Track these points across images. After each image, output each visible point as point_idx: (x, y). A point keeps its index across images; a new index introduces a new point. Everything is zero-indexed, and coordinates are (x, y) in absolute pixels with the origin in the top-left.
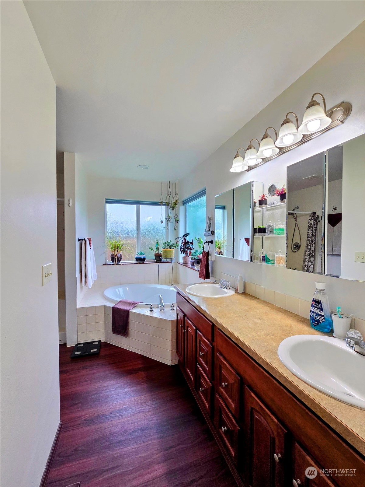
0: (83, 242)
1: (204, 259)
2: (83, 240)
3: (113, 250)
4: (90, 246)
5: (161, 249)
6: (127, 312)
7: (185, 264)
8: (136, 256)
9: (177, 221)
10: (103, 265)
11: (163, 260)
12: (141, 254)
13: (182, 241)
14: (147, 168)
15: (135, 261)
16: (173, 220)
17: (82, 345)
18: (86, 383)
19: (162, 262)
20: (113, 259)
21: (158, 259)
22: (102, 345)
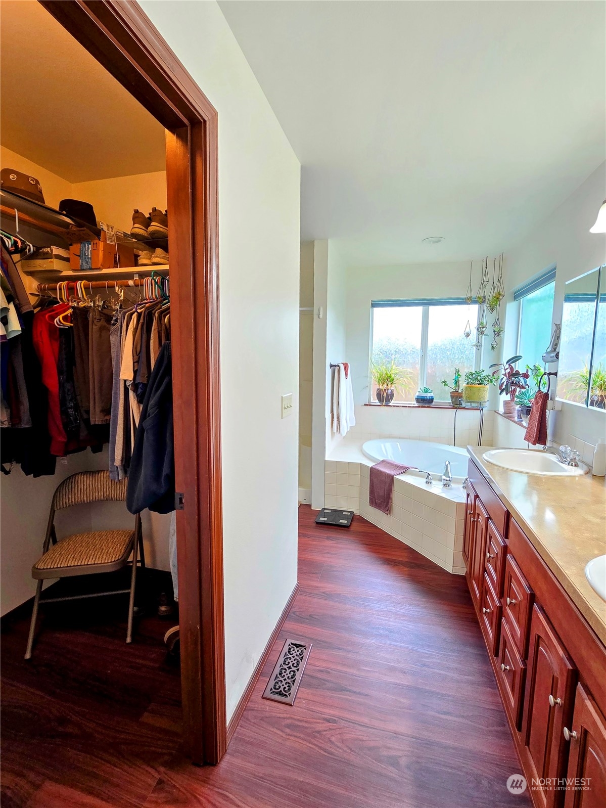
0: (337, 368)
1: (537, 406)
2: (335, 366)
3: (380, 382)
4: (346, 375)
5: (463, 385)
6: (391, 478)
7: (508, 414)
8: (417, 394)
9: (498, 333)
10: (365, 405)
11: (464, 405)
12: (426, 392)
13: (505, 370)
14: (439, 241)
15: (415, 402)
16: (489, 331)
17: (330, 511)
18: (329, 555)
19: (464, 408)
20: (380, 396)
21: (457, 401)
22: (354, 518)
